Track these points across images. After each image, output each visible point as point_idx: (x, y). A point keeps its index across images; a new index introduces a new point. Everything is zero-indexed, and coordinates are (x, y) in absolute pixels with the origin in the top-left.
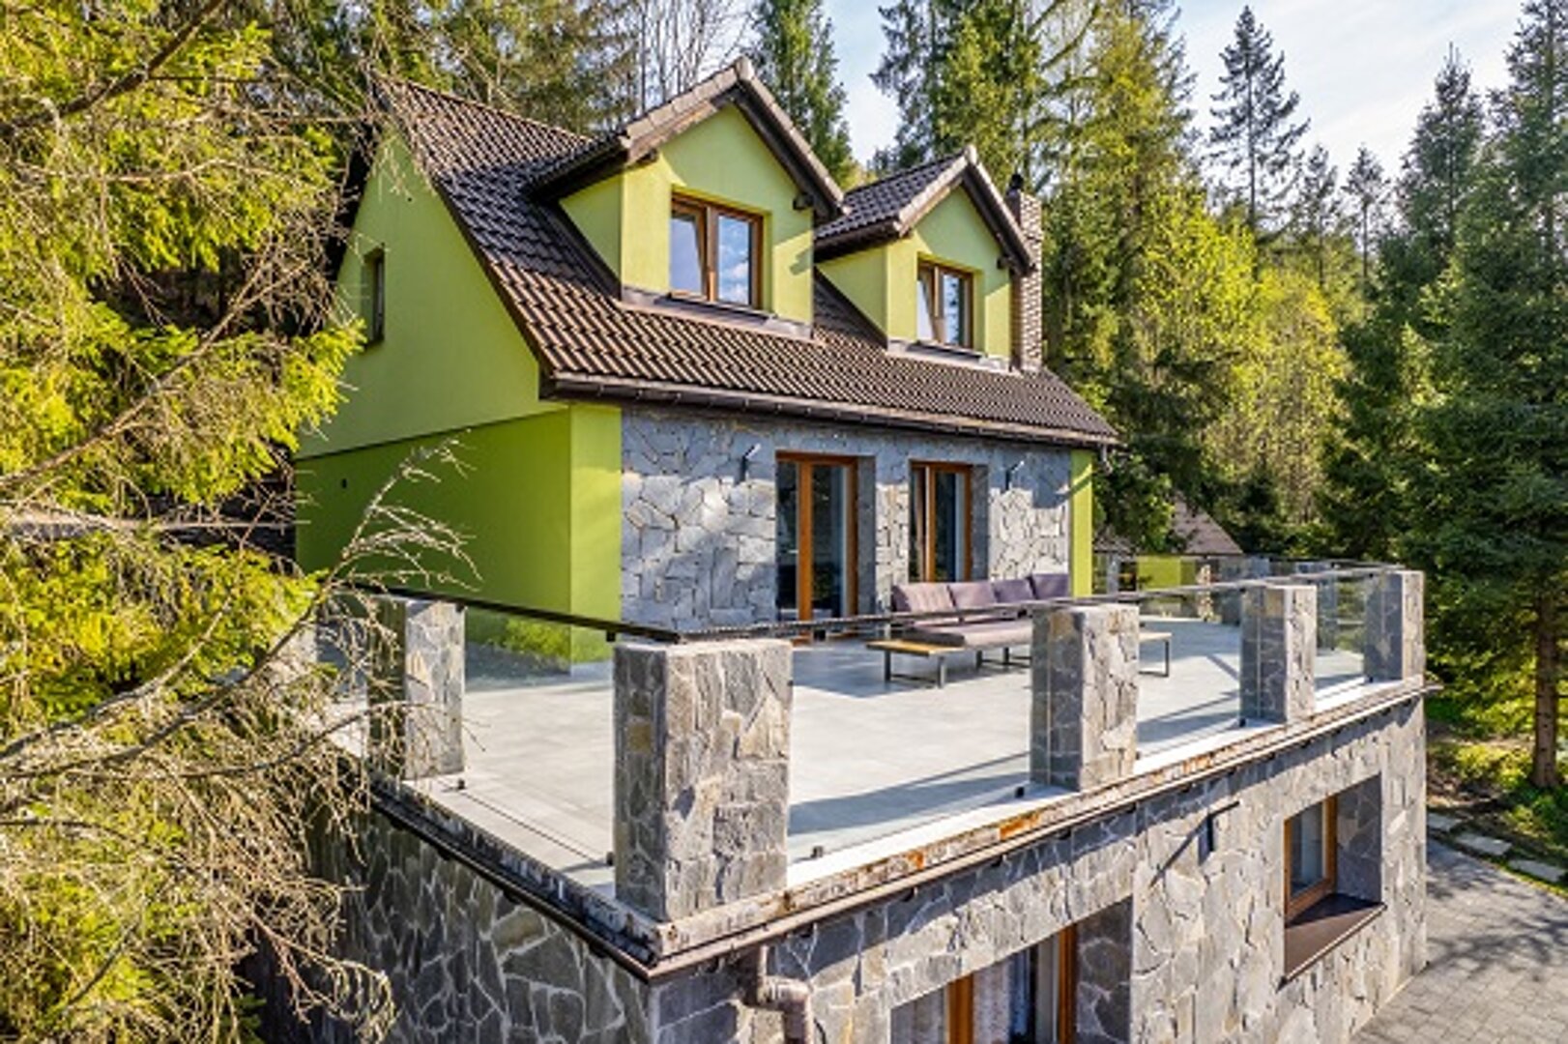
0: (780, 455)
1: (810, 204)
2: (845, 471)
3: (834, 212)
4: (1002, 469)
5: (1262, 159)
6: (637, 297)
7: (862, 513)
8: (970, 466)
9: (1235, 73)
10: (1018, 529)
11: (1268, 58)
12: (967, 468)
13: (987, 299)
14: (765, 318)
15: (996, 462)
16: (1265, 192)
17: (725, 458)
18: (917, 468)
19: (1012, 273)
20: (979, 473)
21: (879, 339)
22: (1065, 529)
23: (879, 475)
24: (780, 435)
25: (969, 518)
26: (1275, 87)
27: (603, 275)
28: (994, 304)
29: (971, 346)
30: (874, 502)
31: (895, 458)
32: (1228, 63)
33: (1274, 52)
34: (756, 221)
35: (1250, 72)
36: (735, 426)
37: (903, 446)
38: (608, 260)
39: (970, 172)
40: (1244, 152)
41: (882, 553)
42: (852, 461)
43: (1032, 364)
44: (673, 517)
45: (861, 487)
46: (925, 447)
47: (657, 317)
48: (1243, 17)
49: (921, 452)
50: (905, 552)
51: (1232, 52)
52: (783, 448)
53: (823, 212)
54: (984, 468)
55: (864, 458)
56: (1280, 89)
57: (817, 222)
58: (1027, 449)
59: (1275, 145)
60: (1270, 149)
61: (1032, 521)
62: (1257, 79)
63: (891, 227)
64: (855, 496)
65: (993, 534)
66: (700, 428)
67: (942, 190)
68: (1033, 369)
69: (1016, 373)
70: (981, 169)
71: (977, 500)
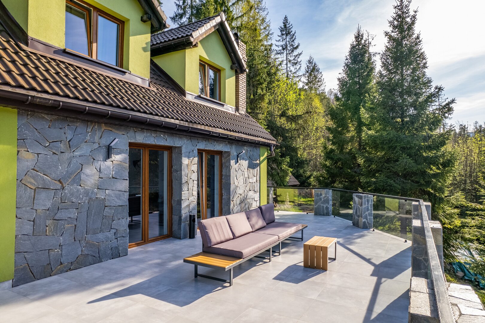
0: (131, 144)
1: (150, 19)
2: (166, 154)
3: (162, 25)
4: (235, 154)
5: (290, 61)
6: (40, 46)
7: (174, 174)
8: (222, 152)
9: (283, 34)
10: (241, 179)
11: (292, 31)
12: (220, 153)
13: (227, 81)
14: (125, 73)
15: (233, 150)
16: (291, 71)
17: (96, 146)
18: (200, 152)
19: (236, 72)
20: (225, 155)
21: (182, 92)
22: (258, 180)
23: (183, 155)
24: (131, 133)
25: (221, 175)
26: (293, 41)
27: (16, 30)
28: (229, 83)
29: (220, 100)
30: (181, 170)
31: (190, 147)
32: (281, 31)
33: (293, 30)
34: (121, 23)
35: (287, 35)
36: (104, 127)
37: (195, 142)
38: (19, 21)
39: (221, 24)
40: (285, 58)
41: (185, 194)
42: (170, 149)
43: (243, 111)
44: (59, 181)
45: (174, 162)
46: (204, 143)
47: (54, 60)
48: (285, 18)
49: (203, 145)
50: (195, 193)
51: (281, 28)
52: (133, 141)
53: (156, 25)
54: (228, 153)
55: (176, 147)
56: (295, 41)
57: (153, 30)
58: (244, 145)
59: (294, 57)
60: (292, 58)
61: (246, 176)
62: (288, 37)
63: (189, 40)
64: (171, 166)
65: (232, 182)
66: (81, 127)
67: (210, 29)
68: (243, 113)
69: (237, 114)
70: (226, 24)
71: (225, 168)
